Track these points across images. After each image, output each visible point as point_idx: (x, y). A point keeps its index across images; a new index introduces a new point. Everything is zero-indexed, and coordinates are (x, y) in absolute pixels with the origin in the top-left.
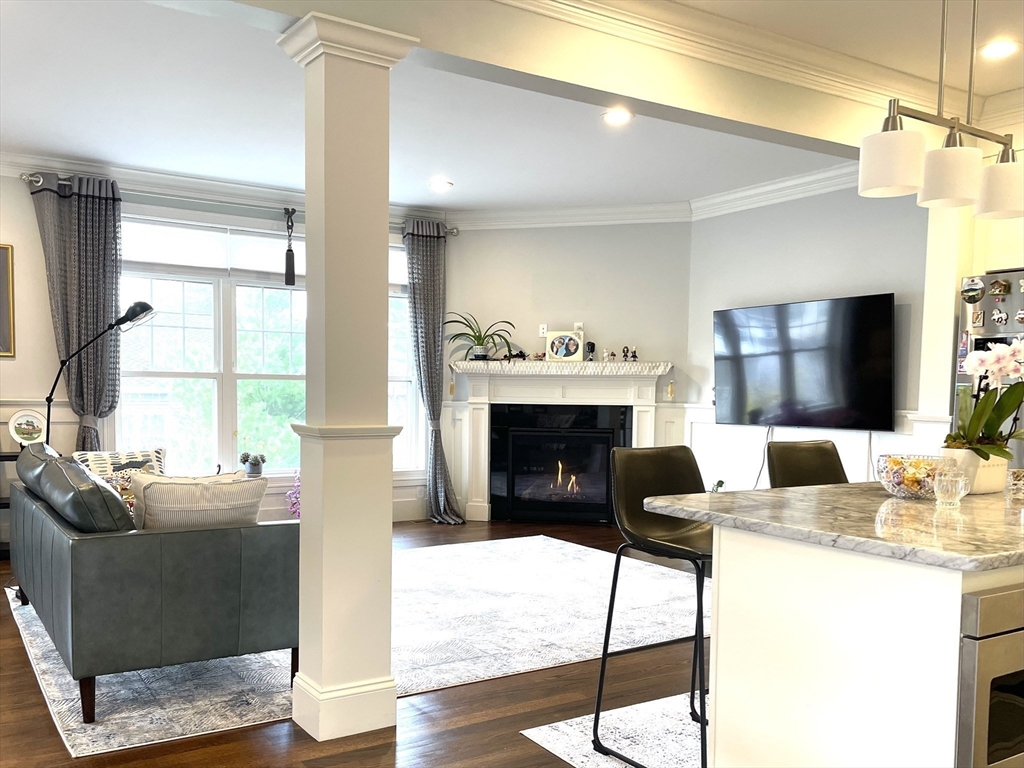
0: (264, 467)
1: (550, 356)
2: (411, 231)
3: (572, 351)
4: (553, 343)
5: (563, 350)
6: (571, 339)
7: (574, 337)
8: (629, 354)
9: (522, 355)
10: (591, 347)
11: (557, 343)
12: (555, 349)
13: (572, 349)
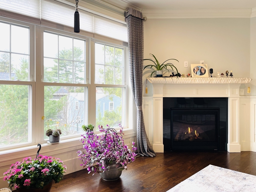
0: (61, 137)
1: (194, 75)
2: (131, 14)
3: (203, 73)
4: (194, 69)
5: (199, 73)
6: (202, 68)
7: (203, 66)
8: (229, 74)
9: (179, 75)
10: (211, 71)
11: (196, 69)
12: (195, 72)
13: (203, 72)
